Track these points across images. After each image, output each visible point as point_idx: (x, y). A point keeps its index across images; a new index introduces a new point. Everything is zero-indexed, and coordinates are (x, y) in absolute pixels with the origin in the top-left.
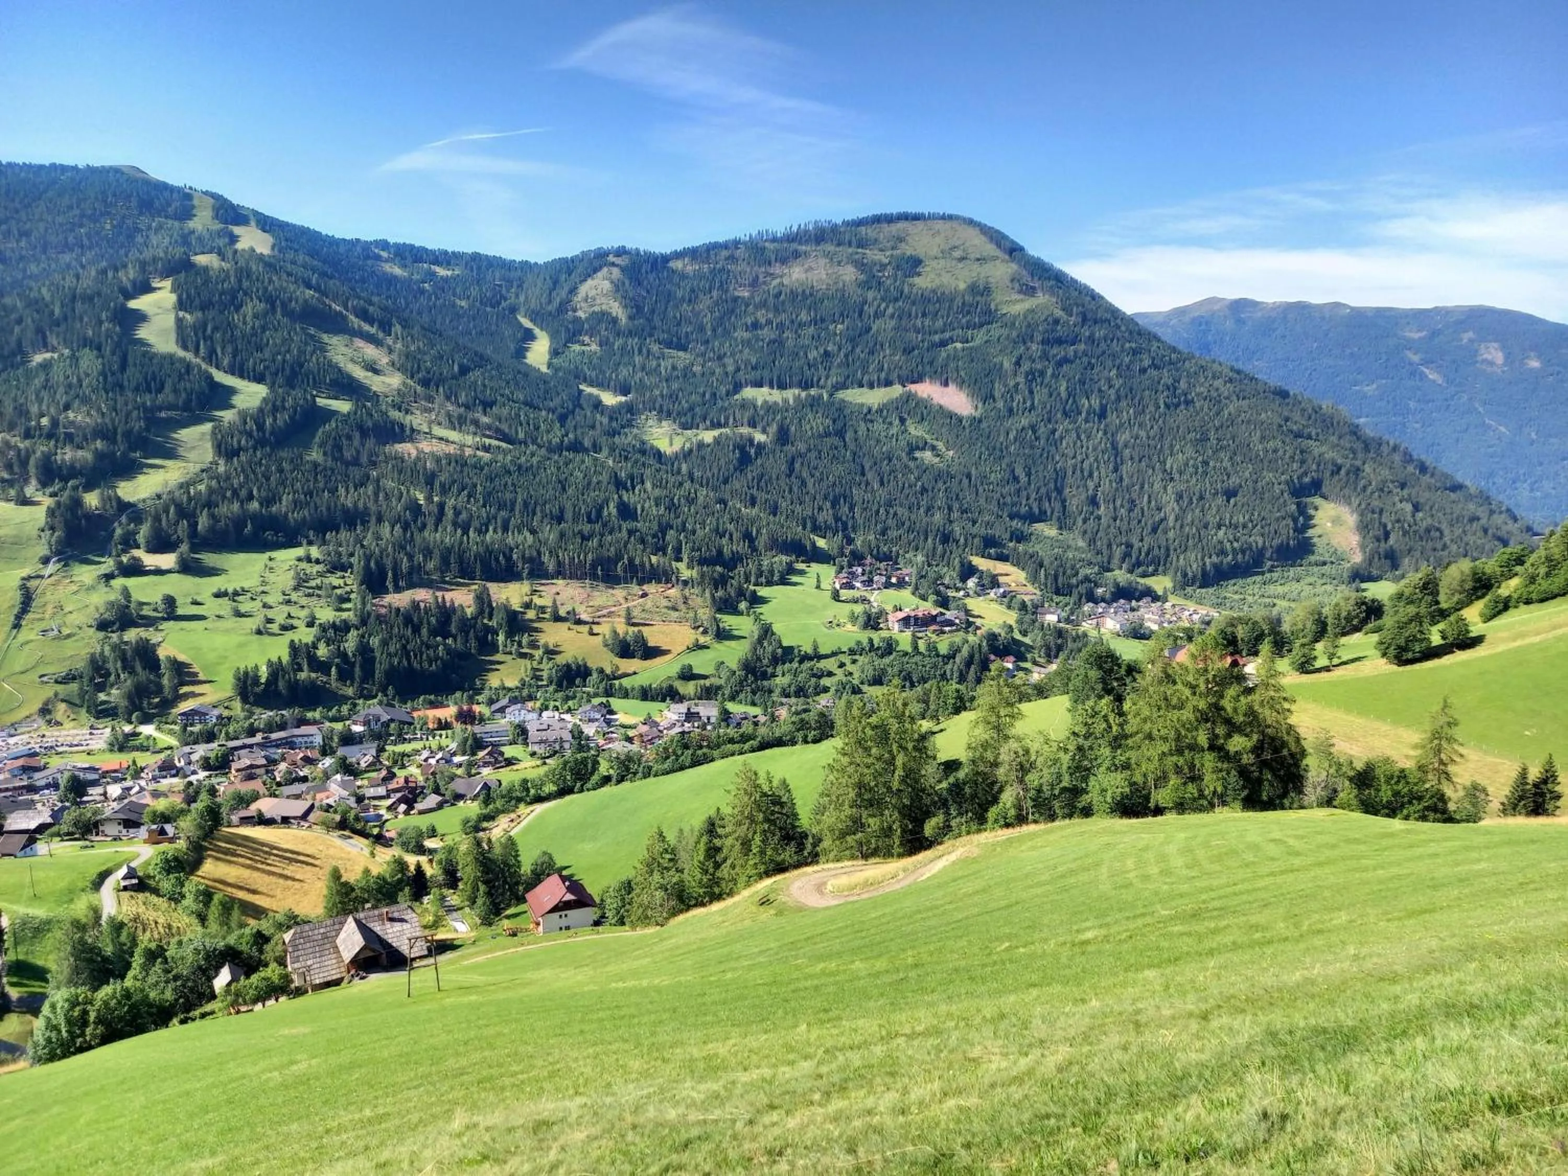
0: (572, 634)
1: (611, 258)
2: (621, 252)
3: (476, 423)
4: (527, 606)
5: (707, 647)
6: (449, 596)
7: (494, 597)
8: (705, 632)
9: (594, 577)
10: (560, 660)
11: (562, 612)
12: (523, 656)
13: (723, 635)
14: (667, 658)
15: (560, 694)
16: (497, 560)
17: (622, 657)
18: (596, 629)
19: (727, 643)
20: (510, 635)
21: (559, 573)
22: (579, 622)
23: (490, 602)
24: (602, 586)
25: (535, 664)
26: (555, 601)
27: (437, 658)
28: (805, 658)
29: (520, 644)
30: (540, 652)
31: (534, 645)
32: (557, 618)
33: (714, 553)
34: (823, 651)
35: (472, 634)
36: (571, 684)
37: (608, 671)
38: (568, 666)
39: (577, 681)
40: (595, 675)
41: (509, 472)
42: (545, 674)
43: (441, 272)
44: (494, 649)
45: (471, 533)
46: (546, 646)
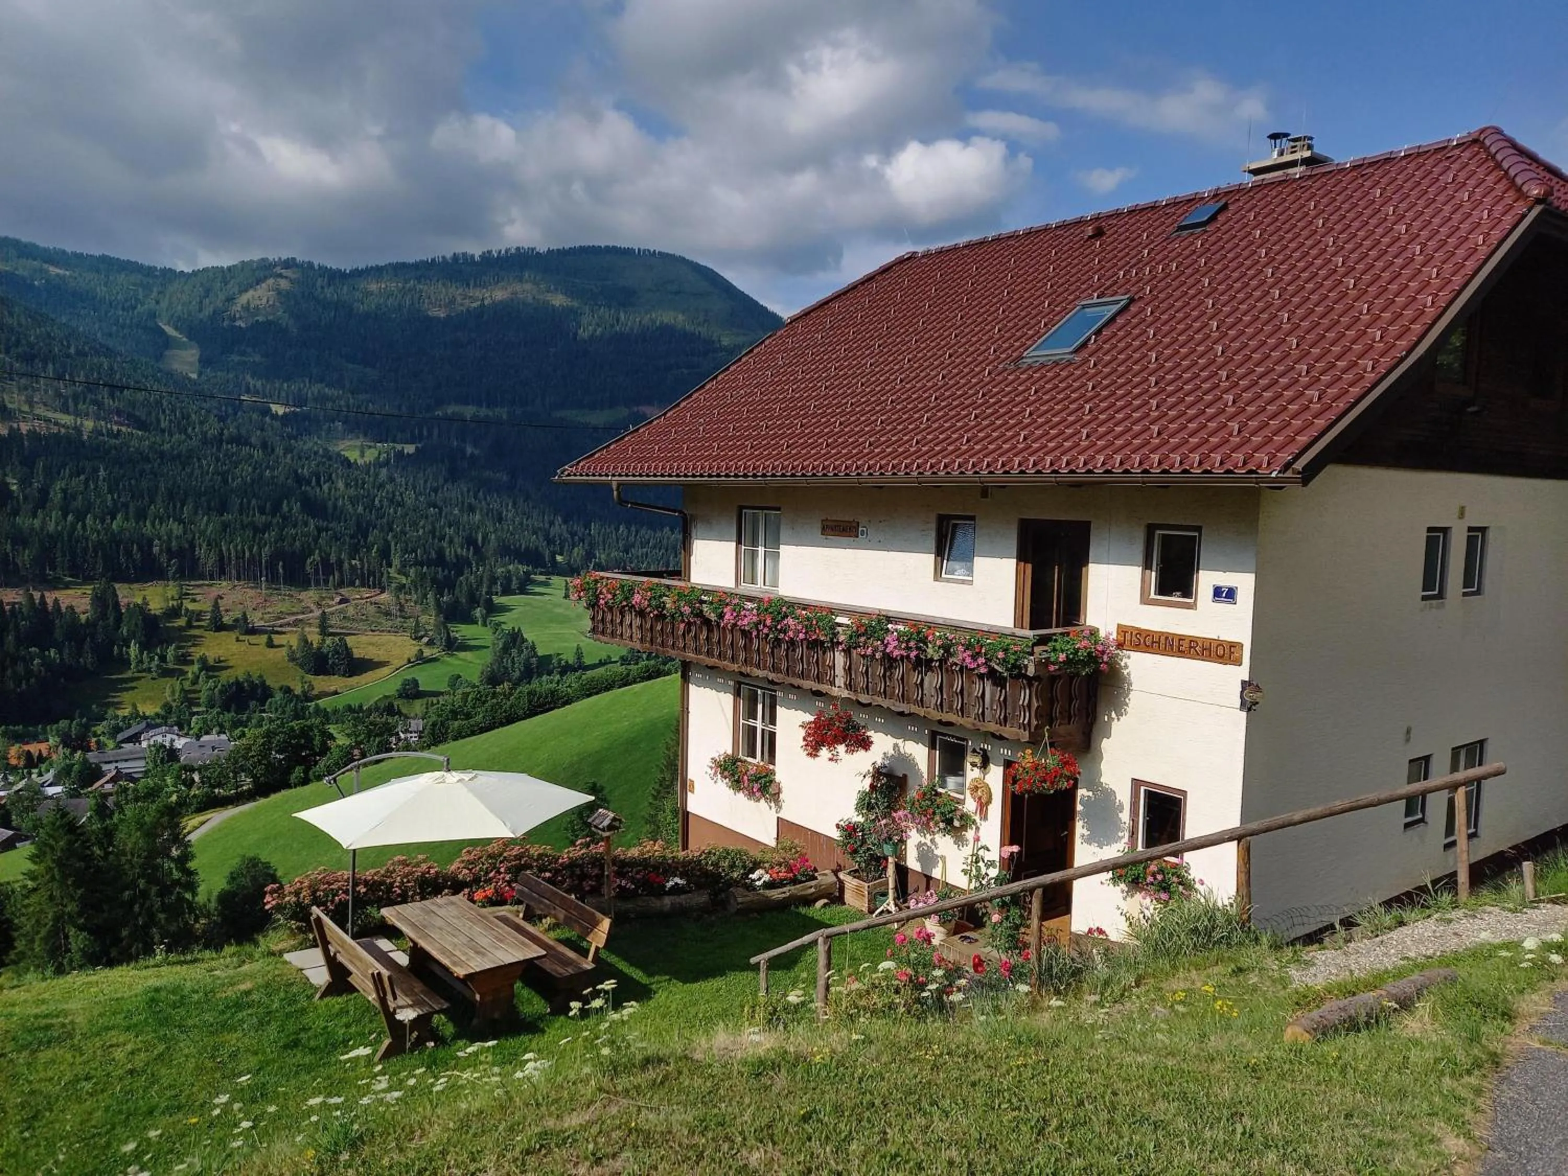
0: (243, 647)
1: (278, 270)
2: (289, 264)
3: (99, 404)
4: (174, 613)
5: (435, 660)
6: (50, 597)
7: (123, 601)
8: (431, 643)
9: (273, 579)
10: (225, 677)
11: (227, 619)
12: (166, 673)
13: (452, 646)
14: (385, 670)
15: (228, 716)
16: (129, 554)
17: (317, 673)
18: (277, 639)
19: (462, 655)
20: (145, 646)
21: (221, 571)
22: (253, 631)
23: (117, 604)
24: (285, 590)
25: (187, 685)
26: (216, 606)
27: (29, 673)
28: (566, 669)
29: (163, 658)
30: (196, 667)
31: (184, 660)
32: (219, 627)
33: (433, 555)
34: (588, 661)
35: (87, 646)
36: (242, 708)
37: (298, 691)
38: (238, 683)
39: (252, 704)
40: (278, 696)
41: (147, 460)
42: (203, 697)
43: (53, 270)
44: (125, 663)
45: (89, 520)
46: (203, 660)
